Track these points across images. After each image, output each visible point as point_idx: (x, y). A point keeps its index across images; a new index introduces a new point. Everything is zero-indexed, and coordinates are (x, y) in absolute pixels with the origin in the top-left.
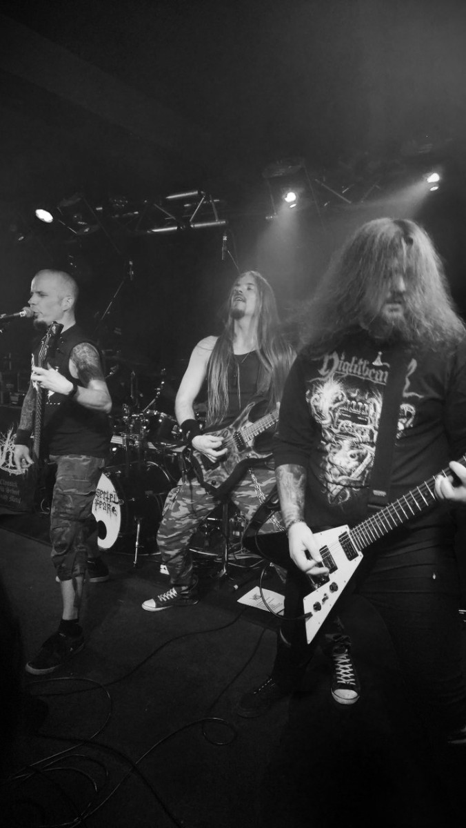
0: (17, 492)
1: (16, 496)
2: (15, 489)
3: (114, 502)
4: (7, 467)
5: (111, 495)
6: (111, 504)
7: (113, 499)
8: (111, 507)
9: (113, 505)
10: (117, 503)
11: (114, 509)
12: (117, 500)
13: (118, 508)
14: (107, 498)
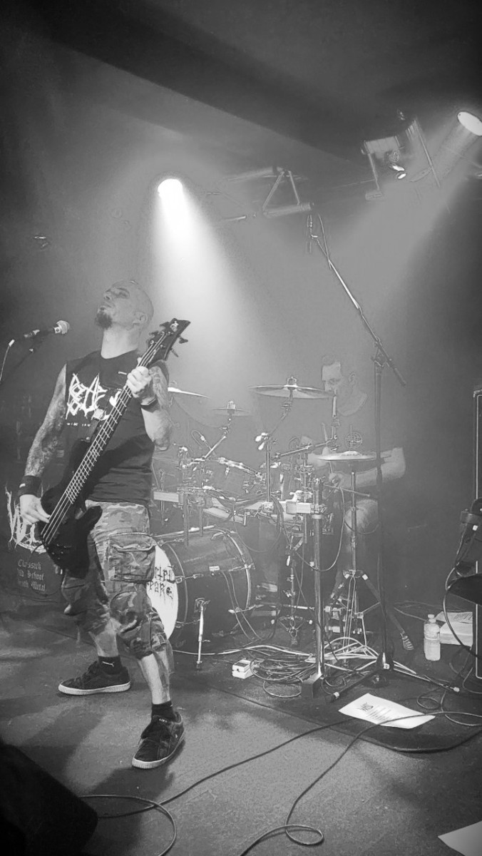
0: (41, 577)
1: (39, 582)
2: (39, 572)
3: (169, 581)
4: (28, 543)
5: (165, 571)
6: (165, 583)
7: (167, 577)
8: (165, 588)
9: (168, 584)
10: (173, 582)
11: (168, 591)
12: (173, 578)
13: (174, 588)
14: (160, 576)
